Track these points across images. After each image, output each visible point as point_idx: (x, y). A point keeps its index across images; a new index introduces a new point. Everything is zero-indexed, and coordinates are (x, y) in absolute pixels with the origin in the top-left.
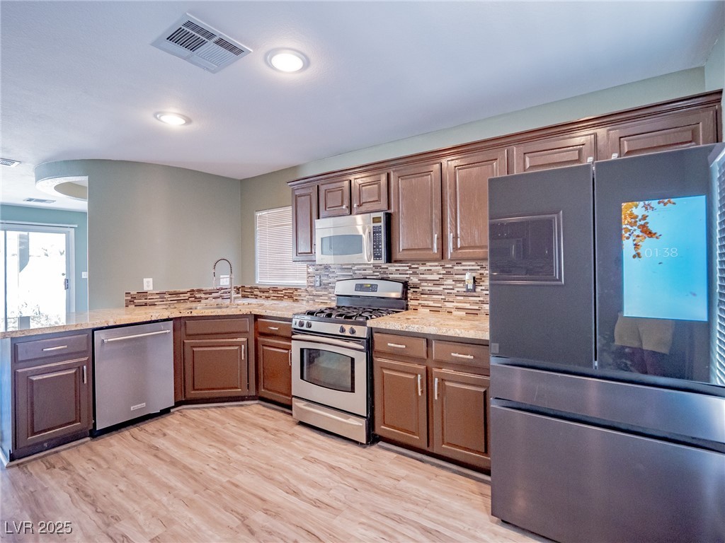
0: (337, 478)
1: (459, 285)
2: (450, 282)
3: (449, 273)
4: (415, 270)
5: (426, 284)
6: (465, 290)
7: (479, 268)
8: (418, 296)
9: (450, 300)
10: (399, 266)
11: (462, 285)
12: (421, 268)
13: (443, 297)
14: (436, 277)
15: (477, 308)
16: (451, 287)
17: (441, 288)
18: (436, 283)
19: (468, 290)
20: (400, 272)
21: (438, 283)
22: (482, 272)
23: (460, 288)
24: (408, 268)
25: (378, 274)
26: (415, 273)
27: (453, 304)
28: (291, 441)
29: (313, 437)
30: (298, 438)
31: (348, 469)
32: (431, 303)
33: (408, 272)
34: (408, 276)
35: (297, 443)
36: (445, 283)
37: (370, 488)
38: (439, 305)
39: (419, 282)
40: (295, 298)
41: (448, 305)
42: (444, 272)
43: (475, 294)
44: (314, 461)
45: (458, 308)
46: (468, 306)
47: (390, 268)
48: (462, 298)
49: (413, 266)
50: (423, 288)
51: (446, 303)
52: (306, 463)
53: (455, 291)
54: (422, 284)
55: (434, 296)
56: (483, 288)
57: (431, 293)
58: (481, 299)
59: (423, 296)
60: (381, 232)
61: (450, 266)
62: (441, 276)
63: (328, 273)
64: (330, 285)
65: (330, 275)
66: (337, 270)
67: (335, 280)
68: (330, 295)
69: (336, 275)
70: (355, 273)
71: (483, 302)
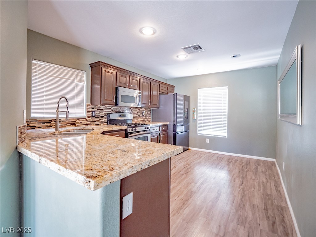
2: (139, 113)
3: (139, 111)
5: (134, 114)
14: (136, 112)
17: (137, 115)
23: (142, 115)
32: (135, 120)
38: (137, 120)
40: (77, 124)
41: (139, 120)
43: (144, 116)
46: (143, 120)
59: (134, 118)
61: (139, 109)
63: (99, 110)
64: (100, 116)
65: (100, 111)
66: (104, 109)
67: (103, 113)
68: (100, 121)
69: (103, 111)
70: (112, 110)
71: (145, 119)
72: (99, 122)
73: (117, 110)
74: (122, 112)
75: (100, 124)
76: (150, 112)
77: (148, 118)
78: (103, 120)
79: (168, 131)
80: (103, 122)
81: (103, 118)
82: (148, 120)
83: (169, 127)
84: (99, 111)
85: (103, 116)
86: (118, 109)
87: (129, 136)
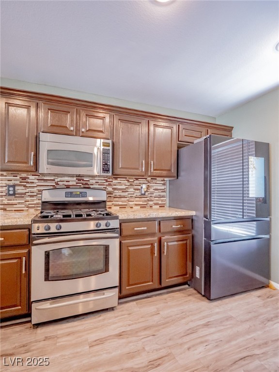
0: (134, 339)
1: (136, 192)
2: (132, 190)
3: (131, 185)
4: (109, 183)
5: (117, 191)
6: (140, 194)
7: (147, 182)
8: (112, 199)
9: (132, 200)
10: (99, 180)
11: (138, 192)
12: (114, 181)
13: (128, 199)
14: (124, 187)
15: (146, 203)
16: (133, 193)
17: (126, 194)
18: (124, 191)
19: (142, 194)
20: (99, 183)
21: (125, 190)
22: (148, 184)
23: (138, 193)
24: (105, 181)
25: (81, 184)
26: (109, 185)
27: (133, 202)
28: (56, 344)
29: (67, 328)
30: (57, 337)
31: (129, 328)
32: (120, 203)
33: (105, 184)
34: (105, 186)
35: (63, 341)
36: (129, 190)
37: (157, 329)
38: (125, 204)
39: (113, 190)
41: (131, 203)
42: (129, 184)
43: (145, 196)
44: (100, 341)
45: (136, 205)
46: (141, 203)
47: (91, 181)
48: (138, 199)
49: (109, 180)
50: (116, 194)
51: (129, 202)
52: (96, 348)
53: (135, 195)
54: (115, 192)
55: (122, 199)
56: (149, 193)
57: (121, 197)
58: (148, 199)
59: (115, 199)
60: (109, 154)
61: (132, 181)
62: (127, 187)
63: (25, 184)
64: (27, 194)
65: (28, 185)
66: (37, 181)
67: (35, 189)
68: (27, 203)
69: (35, 185)
70: (57, 184)
71: (148, 201)
72: (23, 206)
73: (70, 183)
74: (82, 186)
75: (27, 209)
76: (163, 187)
77: (157, 200)
78: (35, 202)
79: (194, 232)
80: (33, 206)
81: (35, 198)
82: (156, 204)
83: (196, 224)
84: (25, 186)
85: (35, 194)
86: (72, 181)
87: (35, 242)
